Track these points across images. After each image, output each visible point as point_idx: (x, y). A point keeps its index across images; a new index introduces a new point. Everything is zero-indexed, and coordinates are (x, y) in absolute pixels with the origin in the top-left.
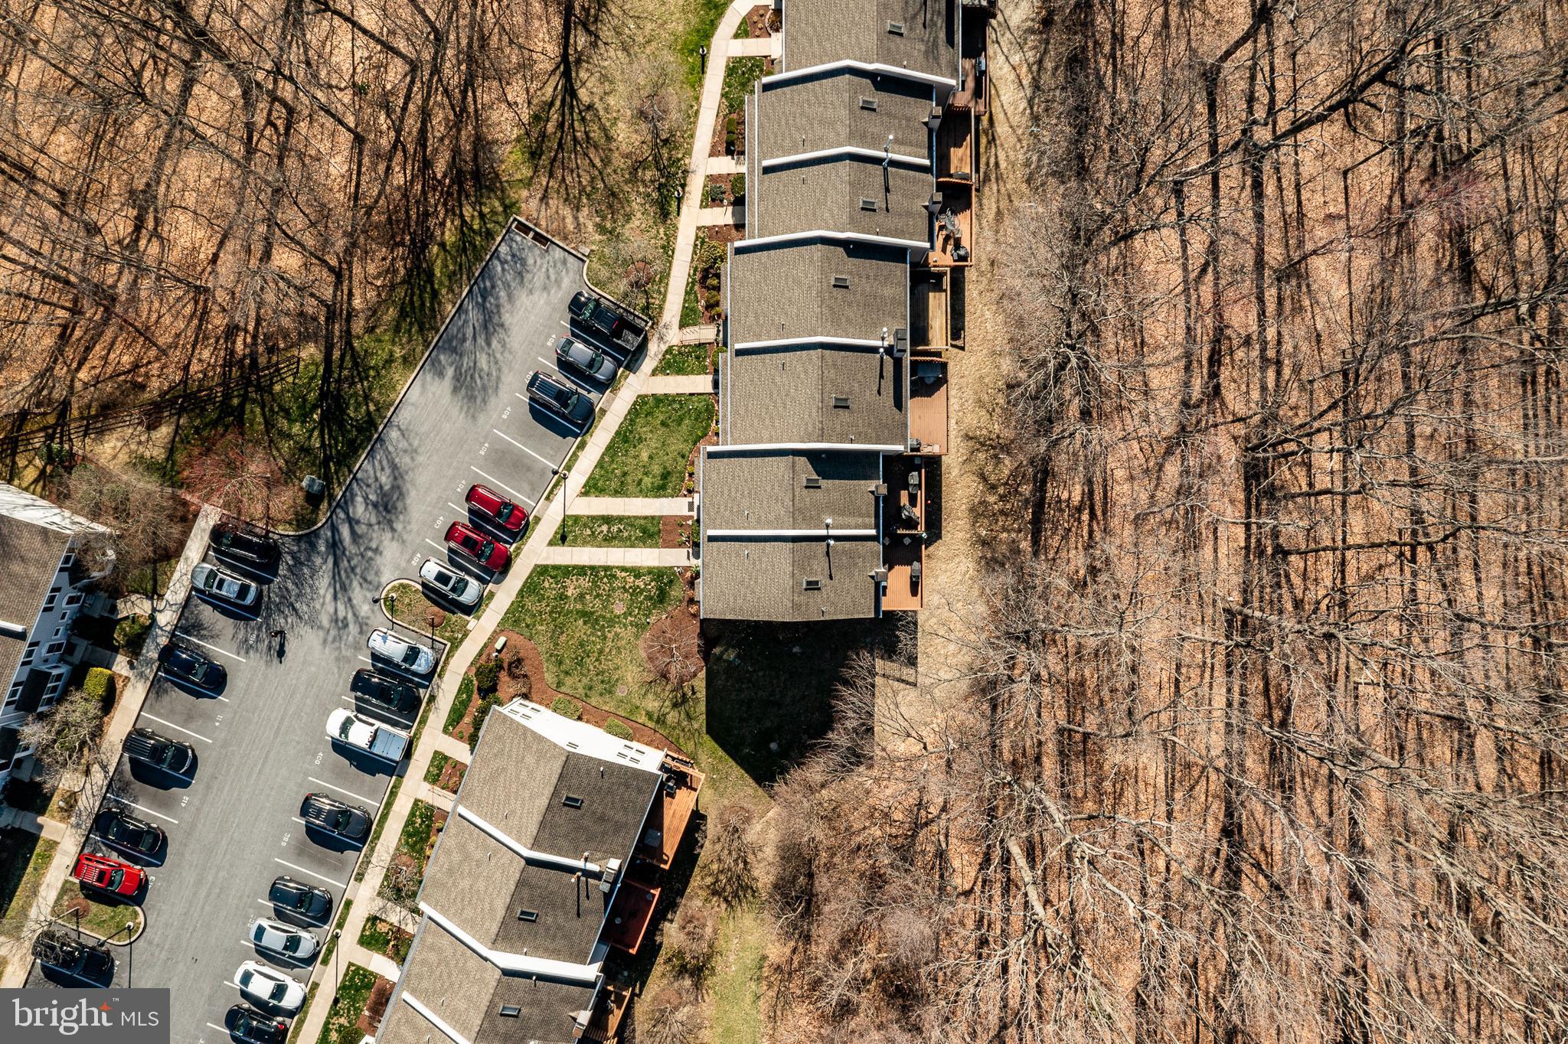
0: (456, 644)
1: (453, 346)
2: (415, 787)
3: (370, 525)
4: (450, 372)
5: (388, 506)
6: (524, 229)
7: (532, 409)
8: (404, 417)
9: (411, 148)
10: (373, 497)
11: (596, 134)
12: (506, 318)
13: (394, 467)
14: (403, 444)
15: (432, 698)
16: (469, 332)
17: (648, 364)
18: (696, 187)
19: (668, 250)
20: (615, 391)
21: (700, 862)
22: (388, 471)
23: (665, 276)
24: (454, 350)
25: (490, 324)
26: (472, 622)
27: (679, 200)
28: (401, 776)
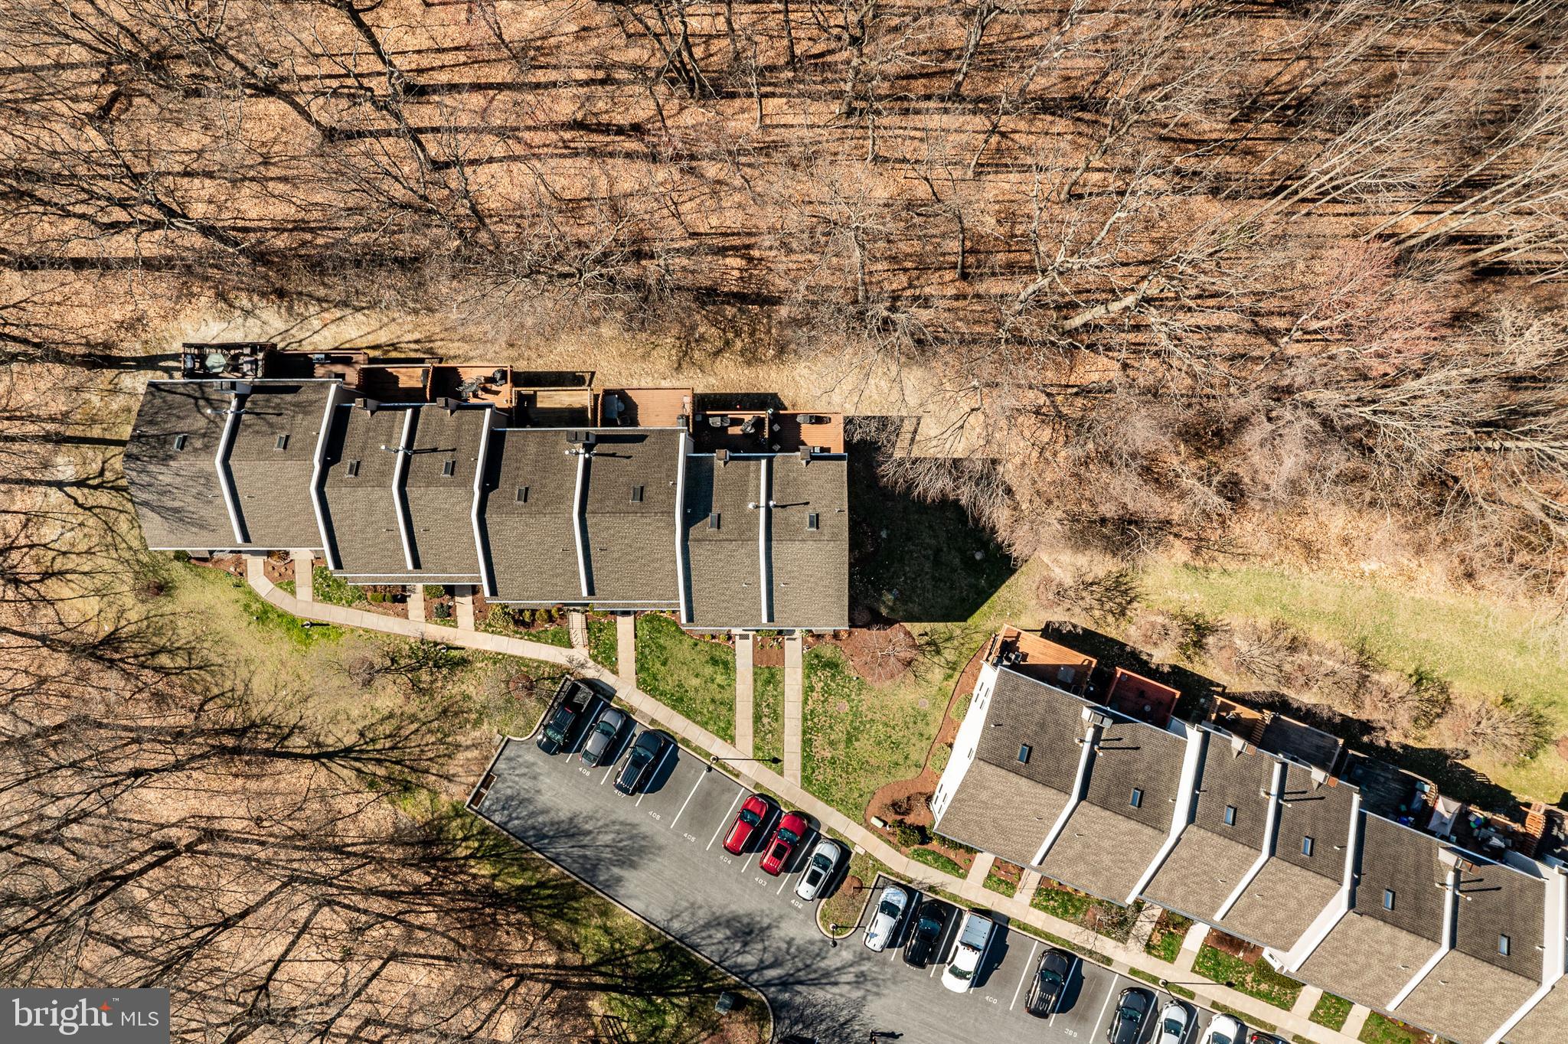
0: (878, 865)
1: (590, 868)
2: (1019, 906)
3: (765, 949)
4: (616, 871)
5: (747, 931)
6: (477, 798)
7: (652, 790)
8: (659, 915)
9: (402, 907)
10: (738, 947)
11: (387, 728)
12: (564, 815)
13: (707, 926)
14: (686, 916)
15: (932, 889)
16: (576, 851)
17: (607, 678)
18: (437, 631)
19: (497, 659)
20: (632, 710)
21: (1093, 627)
22: (712, 932)
24: (595, 867)
25: (570, 831)
26: (858, 850)
27: (449, 648)
28: (1008, 920)
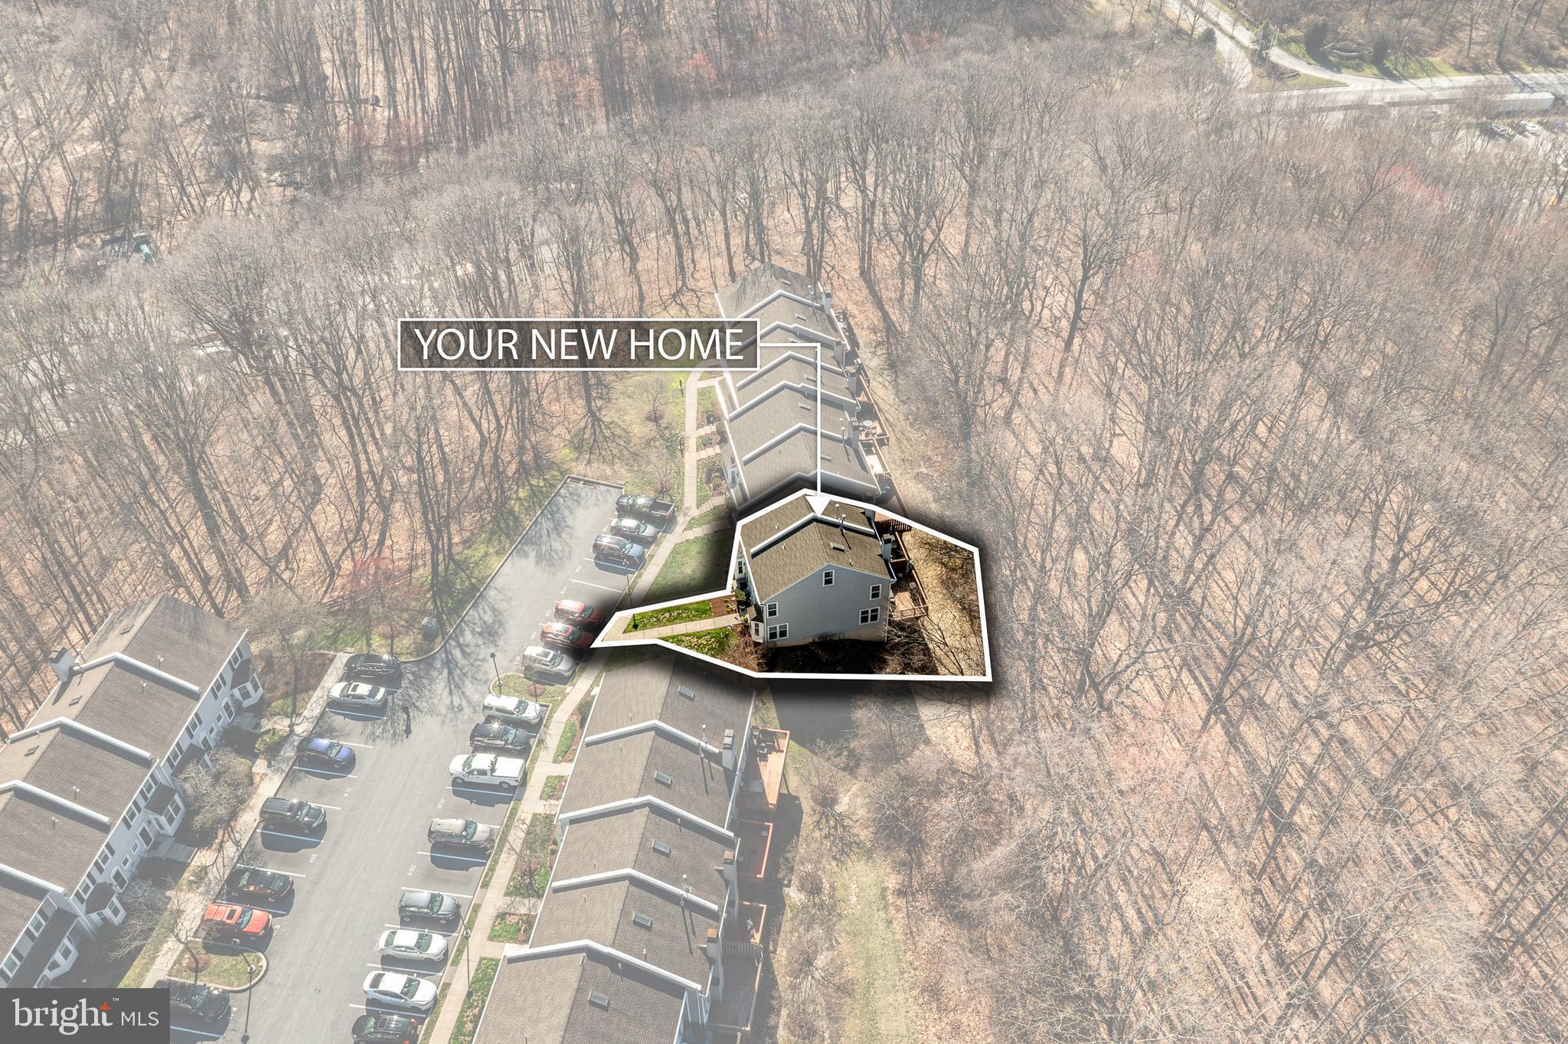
0: (557, 705)
2: (532, 804)
3: (478, 646)
4: (532, 555)
5: (490, 633)
6: (577, 480)
7: (597, 565)
10: (478, 630)
13: (494, 610)
14: (500, 596)
16: (544, 532)
17: (679, 529)
18: (692, 444)
19: (680, 473)
20: (658, 545)
22: (489, 613)
23: (681, 485)
24: (533, 543)
25: (558, 527)
26: (568, 689)
27: (682, 451)
28: (519, 800)
